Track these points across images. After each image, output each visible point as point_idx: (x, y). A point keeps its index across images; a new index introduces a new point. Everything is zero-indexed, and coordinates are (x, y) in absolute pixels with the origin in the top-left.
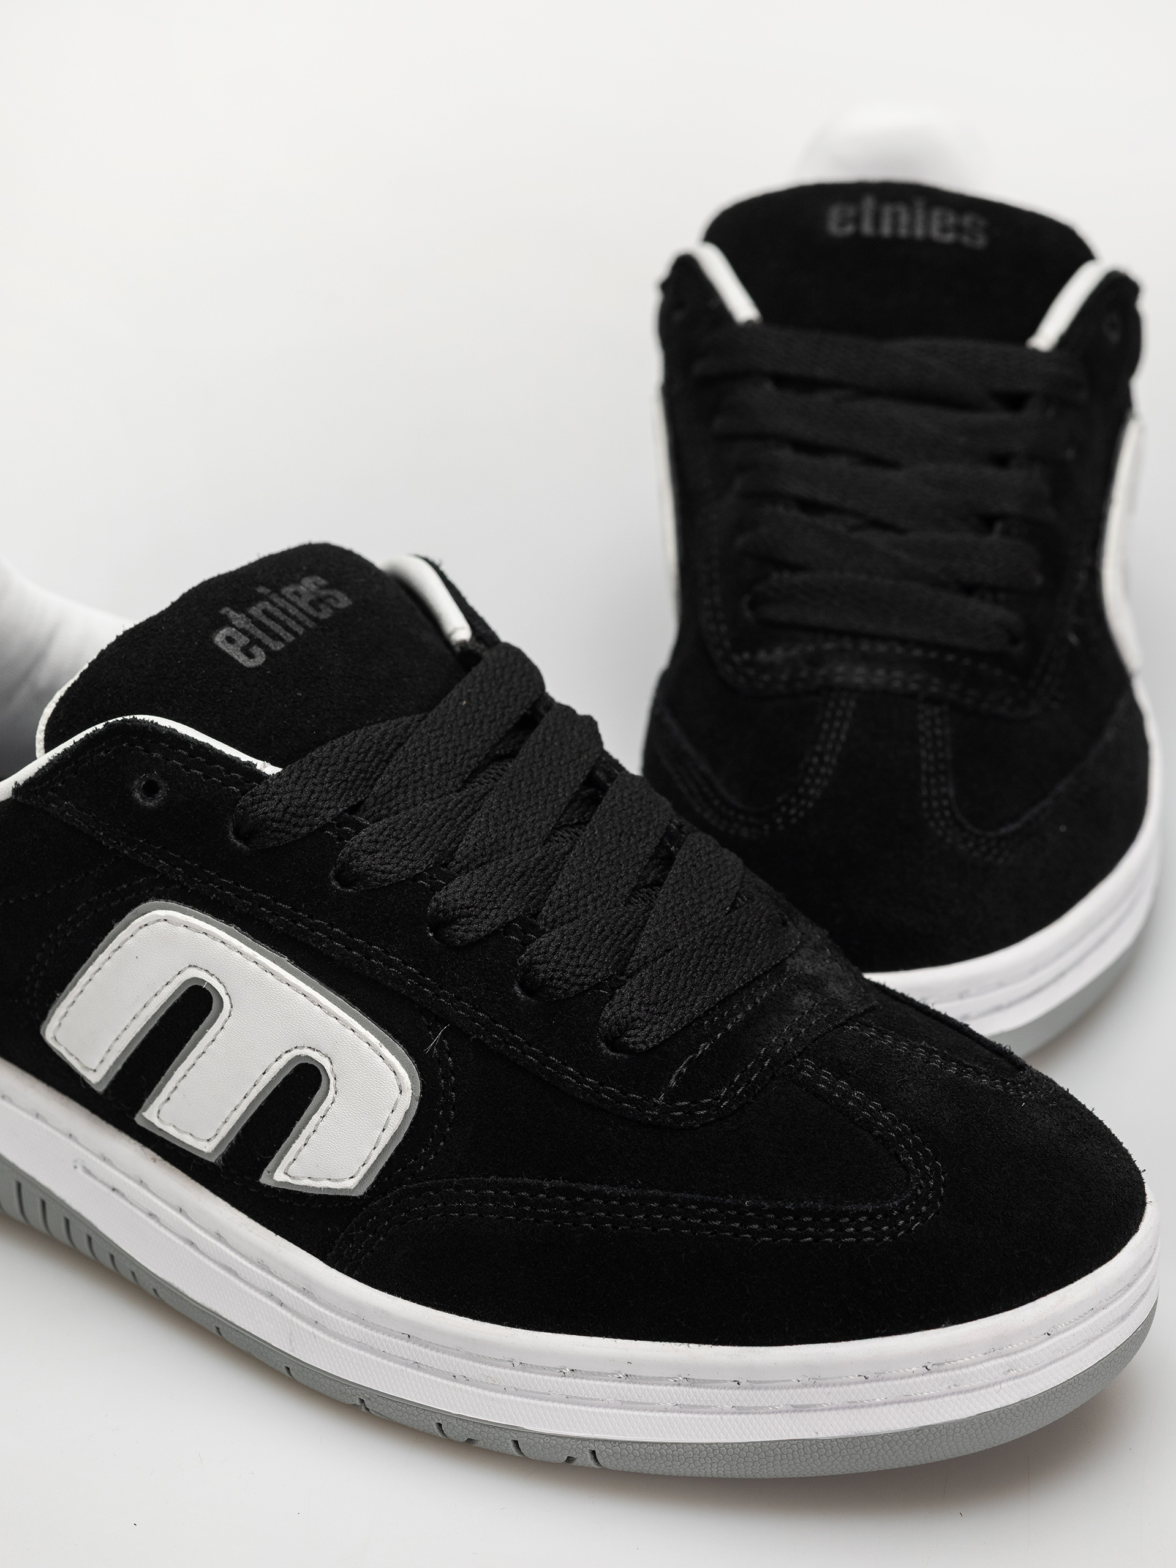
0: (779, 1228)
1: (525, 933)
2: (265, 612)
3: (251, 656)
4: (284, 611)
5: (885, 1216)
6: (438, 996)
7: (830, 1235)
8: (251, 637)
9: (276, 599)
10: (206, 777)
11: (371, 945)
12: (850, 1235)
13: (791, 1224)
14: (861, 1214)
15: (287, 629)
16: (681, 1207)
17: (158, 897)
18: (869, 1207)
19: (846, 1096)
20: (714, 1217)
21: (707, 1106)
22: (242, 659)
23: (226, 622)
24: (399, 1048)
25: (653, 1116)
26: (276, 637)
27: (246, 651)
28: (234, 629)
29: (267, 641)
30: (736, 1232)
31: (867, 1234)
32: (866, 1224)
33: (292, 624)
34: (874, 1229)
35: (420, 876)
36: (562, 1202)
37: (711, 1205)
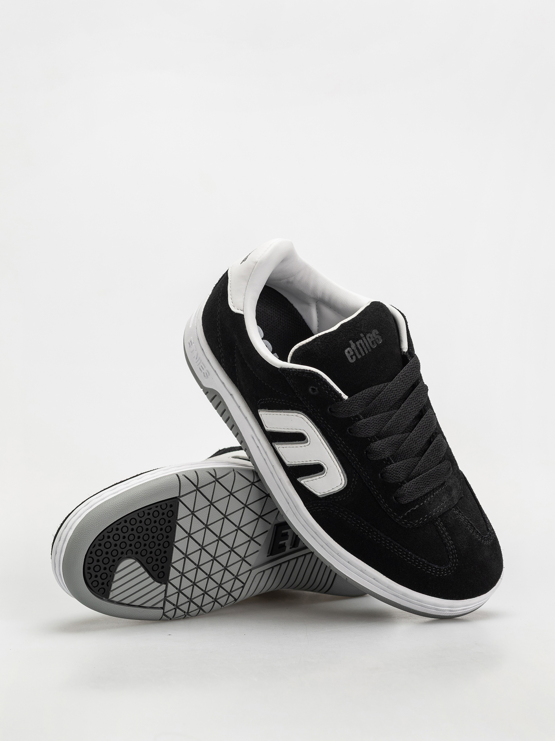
0: (414, 561)
1: (388, 462)
2: (360, 344)
3: (352, 359)
4: (365, 344)
5: (440, 570)
6: (360, 468)
7: (425, 569)
8: (354, 353)
9: (364, 339)
10: (329, 394)
11: (350, 449)
12: (429, 571)
13: (417, 562)
14: (434, 567)
15: (364, 351)
16: (394, 545)
17: (304, 412)
18: (437, 567)
19: (444, 533)
20: (400, 552)
21: (411, 524)
22: (349, 359)
23: (349, 346)
24: (345, 475)
25: (397, 521)
26: (360, 353)
27: (351, 357)
28: (351, 349)
29: (358, 354)
30: (404, 558)
31: (433, 573)
32: (434, 570)
33: (365, 349)
34: (435, 572)
35: (369, 438)
36: (367, 528)
37: (401, 549)
